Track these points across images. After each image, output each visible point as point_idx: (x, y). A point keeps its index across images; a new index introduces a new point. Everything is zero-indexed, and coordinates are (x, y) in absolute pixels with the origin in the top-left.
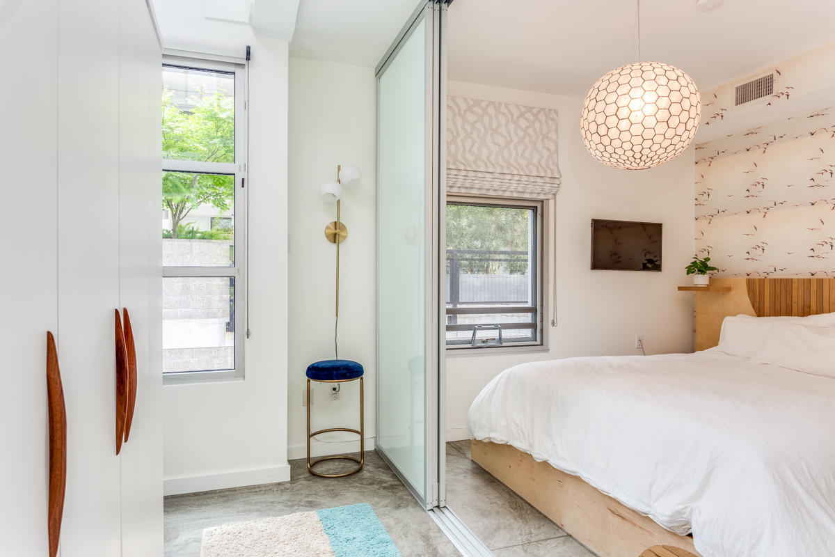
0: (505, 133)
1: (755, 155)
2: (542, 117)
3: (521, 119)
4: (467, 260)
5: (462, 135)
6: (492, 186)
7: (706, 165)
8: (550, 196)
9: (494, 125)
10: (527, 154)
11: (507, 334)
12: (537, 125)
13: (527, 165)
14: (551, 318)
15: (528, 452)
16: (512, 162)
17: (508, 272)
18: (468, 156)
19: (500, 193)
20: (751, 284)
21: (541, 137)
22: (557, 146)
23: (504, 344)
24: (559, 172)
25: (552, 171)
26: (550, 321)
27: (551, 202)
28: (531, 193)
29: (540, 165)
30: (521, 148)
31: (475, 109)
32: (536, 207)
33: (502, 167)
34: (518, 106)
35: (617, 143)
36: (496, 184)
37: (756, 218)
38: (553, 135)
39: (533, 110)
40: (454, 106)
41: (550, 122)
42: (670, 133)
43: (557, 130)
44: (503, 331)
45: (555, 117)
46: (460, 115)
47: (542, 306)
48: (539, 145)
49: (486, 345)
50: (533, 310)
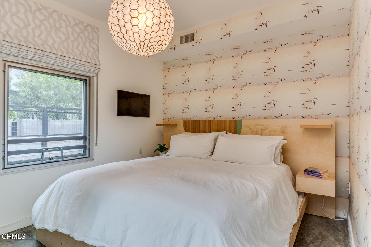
0: (65, 32)
1: (186, 68)
2: (89, 29)
3: (76, 26)
4: (54, 112)
5: (33, 25)
6: (56, 62)
7: (167, 71)
8: (94, 75)
9: (57, 25)
10: (80, 48)
11: (67, 153)
12: (86, 33)
13: (80, 55)
14: (95, 142)
15: (71, 236)
16: (70, 50)
17: (78, 119)
18: (37, 40)
19: (62, 68)
20: (184, 122)
21: (89, 40)
22: (98, 48)
23: (65, 159)
24: (99, 61)
25: (95, 61)
26: (94, 143)
27: (95, 78)
28: (83, 71)
29: (88, 56)
30: (76, 44)
31: (43, 11)
32: (86, 80)
33: (63, 52)
34: (74, 19)
35: (130, 33)
36: (58, 61)
37: (186, 95)
38: (95, 41)
39: (84, 24)
40: (26, 5)
41: (94, 33)
42: (160, 33)
43: (98, 38)
44: (64, 151)
45: (97, 31)
46: (31, 12)
47: (89, 135)
48: (87, 44)
49: (52, 161)
50: (84, 138)
